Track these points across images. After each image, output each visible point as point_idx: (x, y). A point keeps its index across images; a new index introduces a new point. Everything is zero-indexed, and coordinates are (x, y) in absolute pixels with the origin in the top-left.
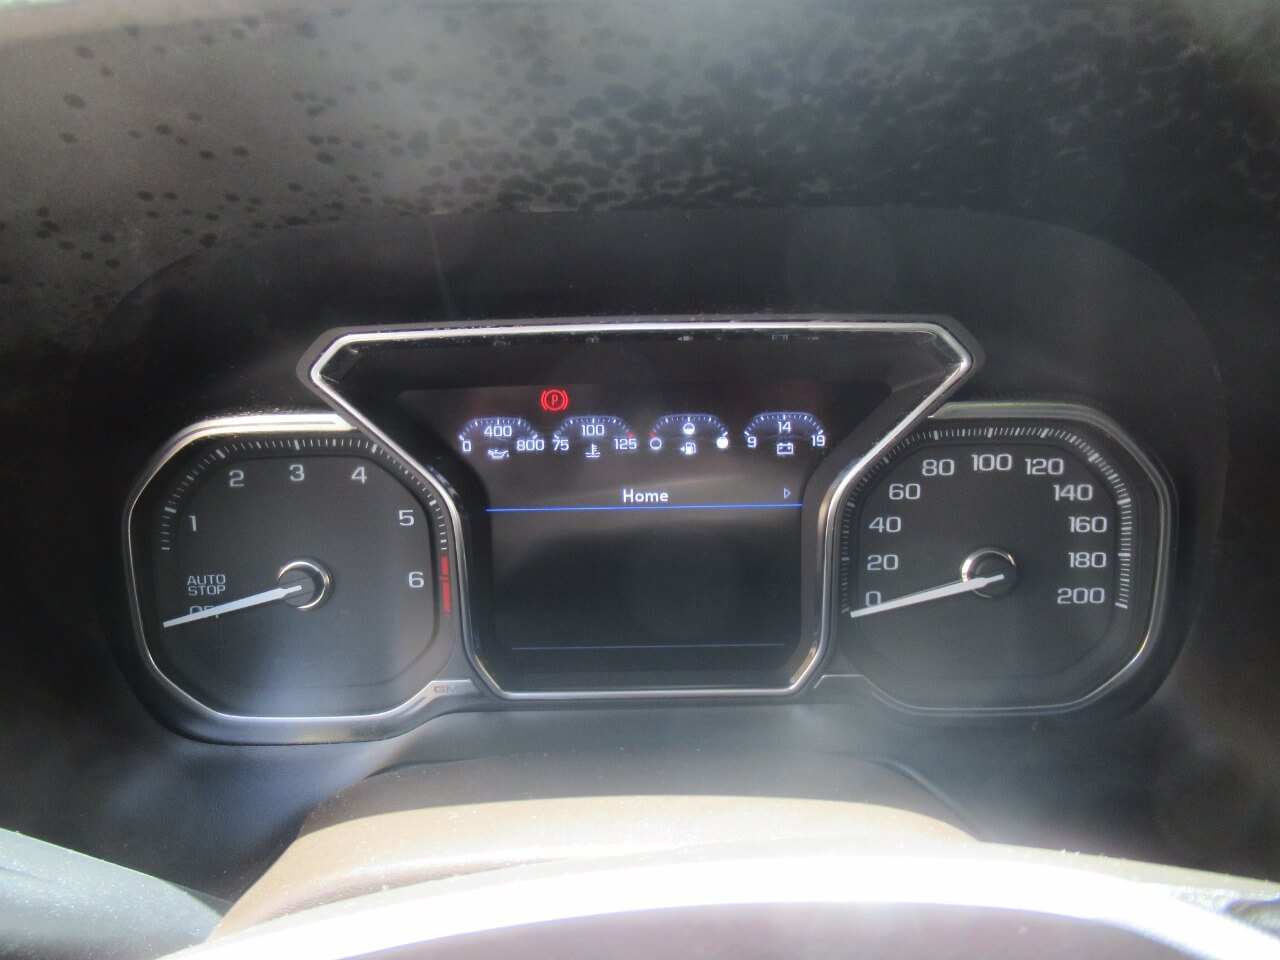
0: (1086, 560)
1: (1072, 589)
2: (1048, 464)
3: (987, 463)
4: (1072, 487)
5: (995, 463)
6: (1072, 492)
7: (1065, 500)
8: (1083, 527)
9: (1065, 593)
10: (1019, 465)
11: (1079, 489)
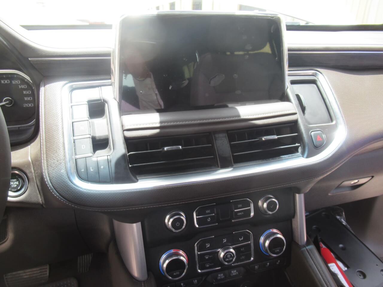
0: (28, 99)
1: (27, 104)
2: (17, 82)
3: (4, 82)
4: (22, 86)
5: (6, 82)
6: (23, 87)
7: (21, 88)
8: (26, 93)
9: (25, 105)
10: (11, 82)
11: (24, 86)
